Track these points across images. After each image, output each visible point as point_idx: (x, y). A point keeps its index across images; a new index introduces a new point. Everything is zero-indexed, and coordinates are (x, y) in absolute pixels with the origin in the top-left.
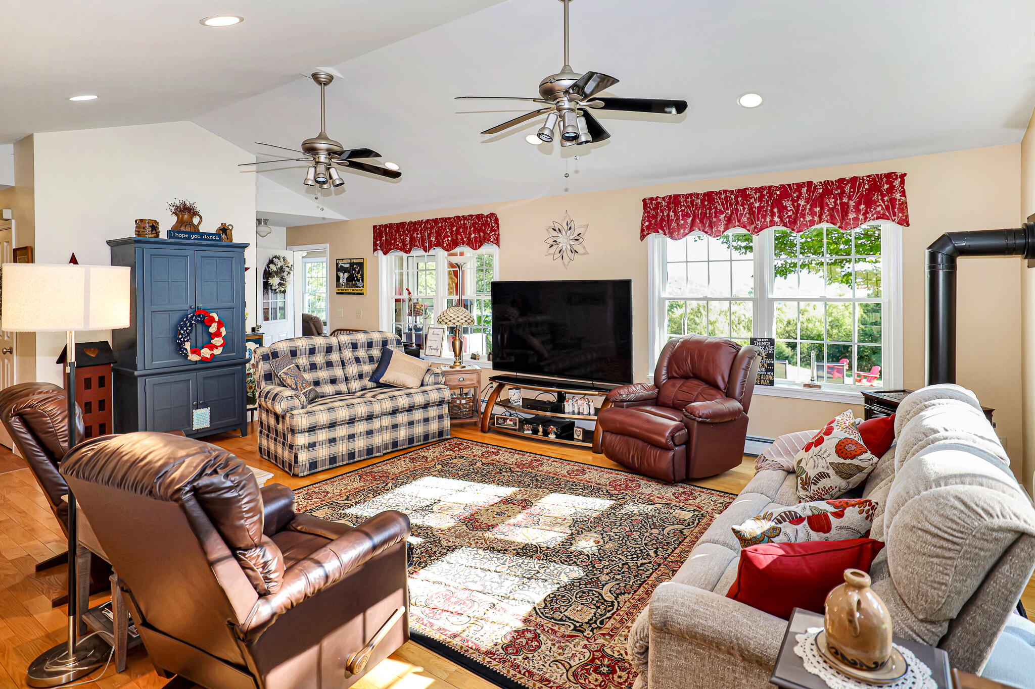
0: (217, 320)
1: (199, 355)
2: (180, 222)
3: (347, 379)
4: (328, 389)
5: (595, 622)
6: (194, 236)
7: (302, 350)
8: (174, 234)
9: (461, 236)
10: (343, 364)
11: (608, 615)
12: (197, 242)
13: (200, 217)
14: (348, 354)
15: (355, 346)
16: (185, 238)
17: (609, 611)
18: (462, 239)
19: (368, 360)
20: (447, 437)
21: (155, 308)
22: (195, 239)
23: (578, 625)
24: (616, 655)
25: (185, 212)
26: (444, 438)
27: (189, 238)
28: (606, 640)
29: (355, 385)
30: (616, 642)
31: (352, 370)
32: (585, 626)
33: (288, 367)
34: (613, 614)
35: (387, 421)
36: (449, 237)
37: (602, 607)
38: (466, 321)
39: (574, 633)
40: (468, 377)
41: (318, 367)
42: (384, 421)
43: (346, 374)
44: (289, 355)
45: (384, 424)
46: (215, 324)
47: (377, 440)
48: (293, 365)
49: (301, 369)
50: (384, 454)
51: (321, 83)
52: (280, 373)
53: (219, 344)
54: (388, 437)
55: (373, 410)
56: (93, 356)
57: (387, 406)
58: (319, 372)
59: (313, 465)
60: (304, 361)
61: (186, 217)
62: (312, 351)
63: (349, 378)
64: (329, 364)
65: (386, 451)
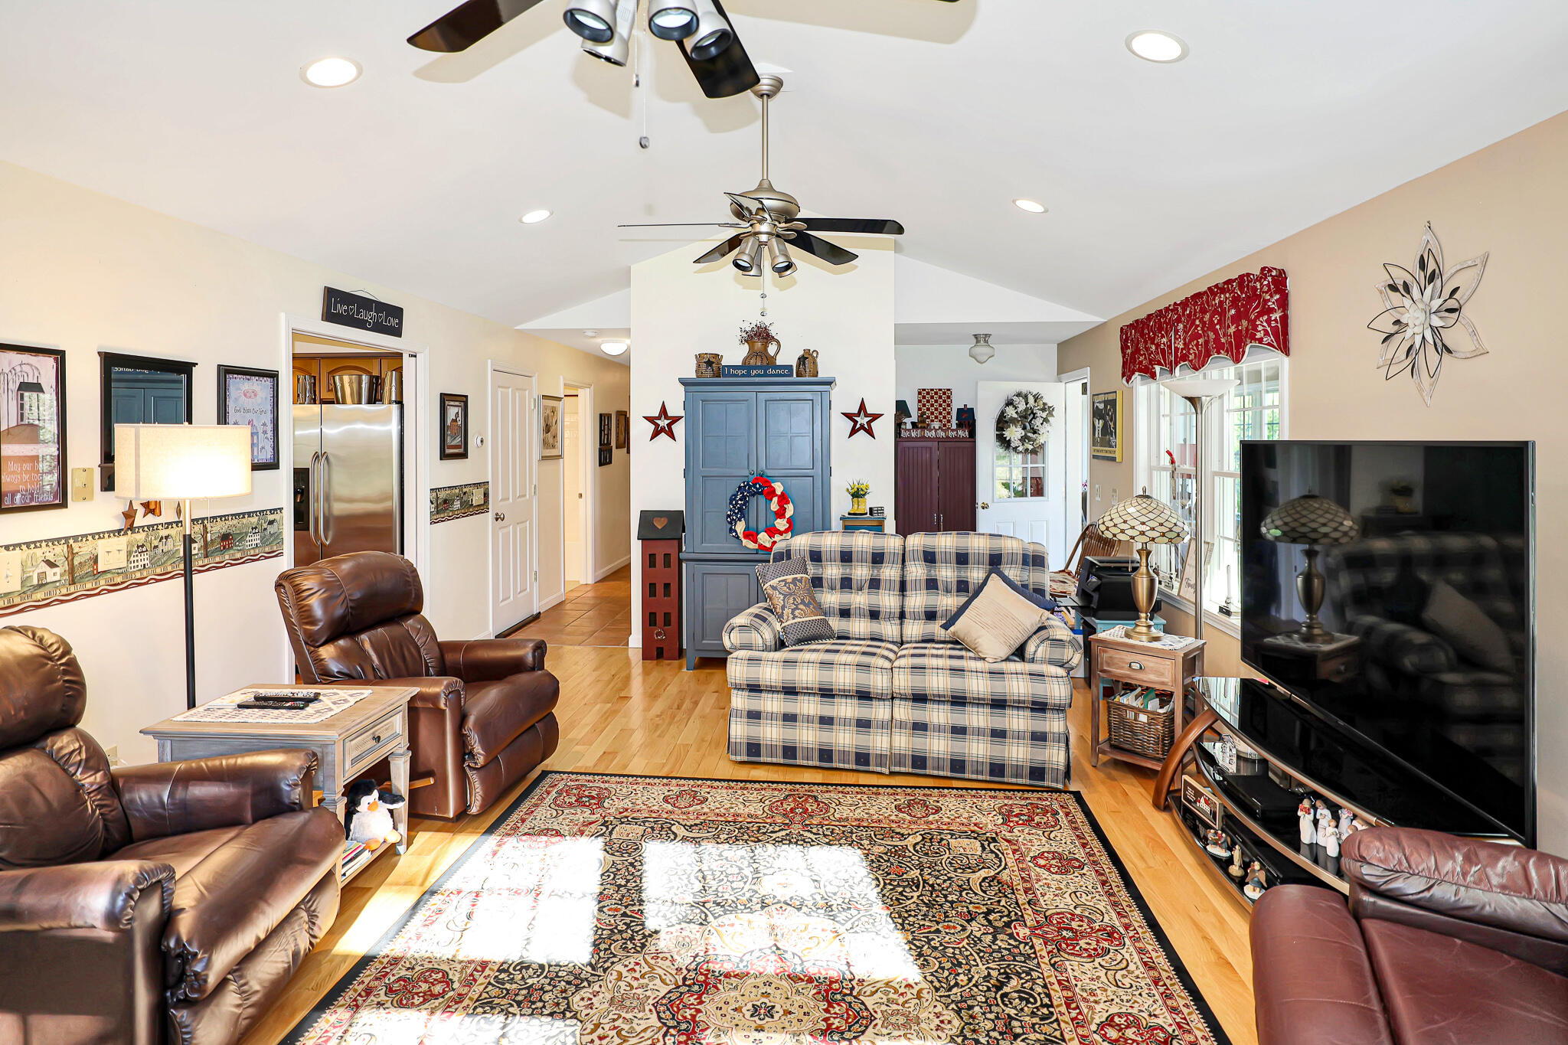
0: (778, 492)
1: (755, 541)
2: (752, 354)
3: (902, 616)
4: (859, 626)
6: (755, 372)
7: (829, 553)
8: (729, 371)
9: (1216, 332)
10: (903, 587)
12: (757, 379)
13: (778, 342)
14: (917, 571)
15: (930, 557)
16: (743, 376)
18: (1217, 339)
19: (954, 587)
20: (1054, 785)
21: (707, 471)
22: (756, 376)
25: (760, 337)
26: (1046, 784)
27: (748, 375)
29: (914, 629)
31: (917, 601)
33: (782, 578)
35: (904, 712)
36: (1200, 336)
38: (1163, 535)
40: (1151, 665)
41: (854, 585)
42: (896, 710)
43: (902, 607)
44: (808, 558)
45: (896, 716)
46: (775, 499)
47: (879, 742)
48: (799, 576)
49: (825, 584)
50: (892, 774)
51: (762, 96)
52: (766, 585)
53: (782, 529)
54: (903, 742)
55: (872, 684)
56: (660, 527)
57: (904, 682)
58: (853, 595)
59: (754, 748)
60: (833, 571)
61: (759, 345)
62: (846, 557)
63: (907, 615)
64: (875, 584)
65: (897, 769)
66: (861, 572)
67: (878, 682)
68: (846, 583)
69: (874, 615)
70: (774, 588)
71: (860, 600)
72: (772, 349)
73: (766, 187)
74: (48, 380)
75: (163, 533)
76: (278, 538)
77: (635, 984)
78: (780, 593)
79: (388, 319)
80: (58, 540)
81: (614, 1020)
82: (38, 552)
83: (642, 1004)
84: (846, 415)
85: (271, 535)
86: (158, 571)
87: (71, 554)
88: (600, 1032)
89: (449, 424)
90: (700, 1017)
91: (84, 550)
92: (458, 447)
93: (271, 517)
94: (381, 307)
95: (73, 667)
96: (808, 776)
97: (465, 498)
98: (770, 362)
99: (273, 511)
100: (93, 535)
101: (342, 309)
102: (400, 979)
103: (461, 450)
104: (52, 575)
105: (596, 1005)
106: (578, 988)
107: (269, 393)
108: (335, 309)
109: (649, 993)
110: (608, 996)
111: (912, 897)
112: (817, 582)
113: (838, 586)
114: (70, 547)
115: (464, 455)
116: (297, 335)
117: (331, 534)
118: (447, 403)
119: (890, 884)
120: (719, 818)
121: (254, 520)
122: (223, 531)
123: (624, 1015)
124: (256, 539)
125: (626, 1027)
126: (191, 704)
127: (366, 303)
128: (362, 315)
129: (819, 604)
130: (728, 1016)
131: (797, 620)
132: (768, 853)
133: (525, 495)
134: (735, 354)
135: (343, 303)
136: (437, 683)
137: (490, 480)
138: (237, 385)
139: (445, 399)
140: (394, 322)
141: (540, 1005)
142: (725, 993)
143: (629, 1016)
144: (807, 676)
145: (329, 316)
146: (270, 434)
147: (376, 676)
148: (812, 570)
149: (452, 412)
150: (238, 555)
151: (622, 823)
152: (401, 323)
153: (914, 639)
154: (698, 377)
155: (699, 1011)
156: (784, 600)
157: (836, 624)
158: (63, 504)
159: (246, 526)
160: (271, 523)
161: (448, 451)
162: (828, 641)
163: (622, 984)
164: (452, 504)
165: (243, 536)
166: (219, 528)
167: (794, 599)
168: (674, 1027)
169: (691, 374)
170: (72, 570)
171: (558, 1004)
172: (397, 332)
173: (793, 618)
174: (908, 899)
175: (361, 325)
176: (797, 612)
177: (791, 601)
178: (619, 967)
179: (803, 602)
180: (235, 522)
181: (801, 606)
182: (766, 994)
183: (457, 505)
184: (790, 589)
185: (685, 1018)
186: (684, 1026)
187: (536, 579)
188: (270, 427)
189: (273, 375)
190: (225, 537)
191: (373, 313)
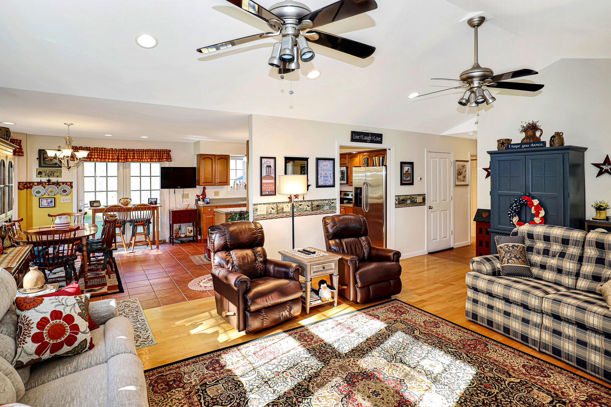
0: (535, 204)
2: (526, 137)
3: (578, 275)
4: (549, 275)
5: (202, 393)
8: (513, 146)
10: (581, 260)
11: (202, 401)
13: (541, 130)
14: (591, 252)
16: (518, 148)
17: (205, 403)
21: (501, 193)
23: (208, 386)
24: (174, 391)
27: (521, 148)
28: (187, 391)
29: (583, 284)
30: (181, 394)
31: (587, 268)
32: (204, 388)
33: (507, 244)
34: (201, 403)
37: (211, 401)
39: (203, 382)
41: (550, 253)
42: (544, 319)
43: (579, 270)
44: (526, 236)
45: (544, 323)
46: (533, 208)
47: (534, 333)
48: (517, 244)
49: (534, 250)
50: (540, 352)
51: (474, 26)
52: (499, 246)
53: (538, 222)
54: (546, 337)
55: (529, 302)
56: (484, 216)
57: (547, 305)
58: (549, 259)
59: (475, 316)
60: (540, 245)
61: (530, 133)
62: (547, 238)
63: (581, 275)
64: (562, 255)
65: (544, 351)
66: (556, 248)
67: (533, 302)
68: (546, 252)
69: (560, 271)
70: (501, 248)
71: (553, 262)
72: (538, 134)
73: (477, 67)
74: (272, 165)
75: (300, 203)
76: (335, 207)
77: (351, 365)
78: (504, 250)
79: (377, 138)
80: (274, 203)
81: (335, 370)
82: (270, 205)
83: (346, 371)
84: (594, 165)
85: (332, 206)
86: (299, 213)
87: (278, 207)
88: (329, 370)
89: (404, 172)
90: (357, 383)
91: (280, 206)
92: (410, 181)
93: (332, 201)
94: (373, 135)
95: (262, 233)
96: (495, 337)
97: (413, 199)
98: (538, 140)
99: (333, 200)
100: (282, 202)
101: (357, 137)
102: (304, 334)
103: (411, 182)
104: (273, 211)
105: (336, 364)
106: (337, 358)
107: (332, 165)
108: (355, 137)
109: (351, 369)
110: (341, 364)
111: (481, 397)
112: (530, 249)
113: (542, 253)
114: (277, 205)
115: (412, 184)
116: (341, 147)
117: (368, 208)
118: (403, 165)
119: (477, 388)
120: (436, 335)
121: (327, 202)
122: (317, 204)
123: (339, 370)
124: (327, 207)
125: (336, 373)
126: (293, 248)
127: (367, 134)
128: (366, 138)
129: (529, 260)
130: (364, 388)
131: (509, 264)
132: (439, 353)
133: (447, 200)
134: (517, 138)
135: (357, 135)
136: (348, 257)
137: (426, 193)
138: (321, 163)
139: (402, 164)
140: (379, 139)
141: (324, 356)
142: (371, 383)
143: (340, 371)
144: (497, 289)
145: (353, 140)
146: (332, 177)
147: (343, 252)
148: (528, 242)
149: (406, 168)
150: (322, 212)
151: (401, 322)
152: (382, 139)
153: (581, 289)
154: (498, 150)
155: (358, 382)
156: (504, 254)
157: (535, 271)
158: (275, 195)
159: (325, 203)
160: (332, 203)
161: (403, 182)
162: (523, 278)
163: (348, 363)
164: (407, 201)
165: (323, 206)
166: (315, 203)
167: (510, 255)
168: (347, 381)
169: (495, 148)
170: (277, 211)
171: (328, 358)
172: (380, 142)
173: (507, 263)
174: (477, 397)
175: (365, 141)
176: (510, 261)
177: (509, 255)
178: (352, 359)
179: (515, 257)
180: (321, 202)
181: (514, 259)
182: (382, 390)
183: (409, 202)
184: (509, 249)
185: (353, 380)
186: (350, 382)
187: (452, 234)
188: (332, 175)
189: (333, 160)
190: (318, 206)
191: (370, 137)
